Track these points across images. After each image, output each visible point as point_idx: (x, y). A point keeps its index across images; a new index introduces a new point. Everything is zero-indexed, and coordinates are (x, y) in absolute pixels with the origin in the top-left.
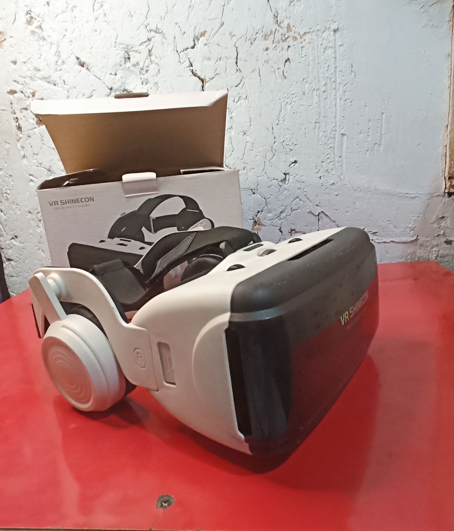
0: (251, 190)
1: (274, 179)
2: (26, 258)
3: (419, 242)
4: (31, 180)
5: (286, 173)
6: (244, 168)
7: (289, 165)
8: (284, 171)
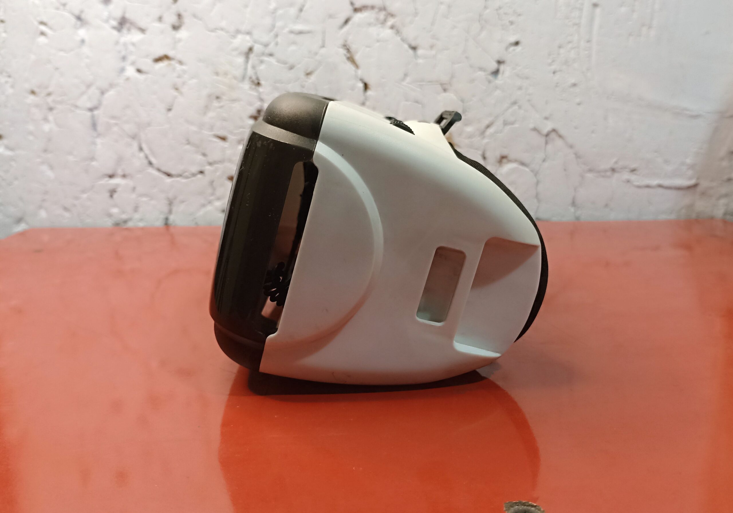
0: (442, 84)
1: (481, 69)
2: (16, 179)
3: (699, 189)
4: (43, 34)
5: (501, 60)
6: (432, 47)
7: (507, 48)
8: (497, 57)
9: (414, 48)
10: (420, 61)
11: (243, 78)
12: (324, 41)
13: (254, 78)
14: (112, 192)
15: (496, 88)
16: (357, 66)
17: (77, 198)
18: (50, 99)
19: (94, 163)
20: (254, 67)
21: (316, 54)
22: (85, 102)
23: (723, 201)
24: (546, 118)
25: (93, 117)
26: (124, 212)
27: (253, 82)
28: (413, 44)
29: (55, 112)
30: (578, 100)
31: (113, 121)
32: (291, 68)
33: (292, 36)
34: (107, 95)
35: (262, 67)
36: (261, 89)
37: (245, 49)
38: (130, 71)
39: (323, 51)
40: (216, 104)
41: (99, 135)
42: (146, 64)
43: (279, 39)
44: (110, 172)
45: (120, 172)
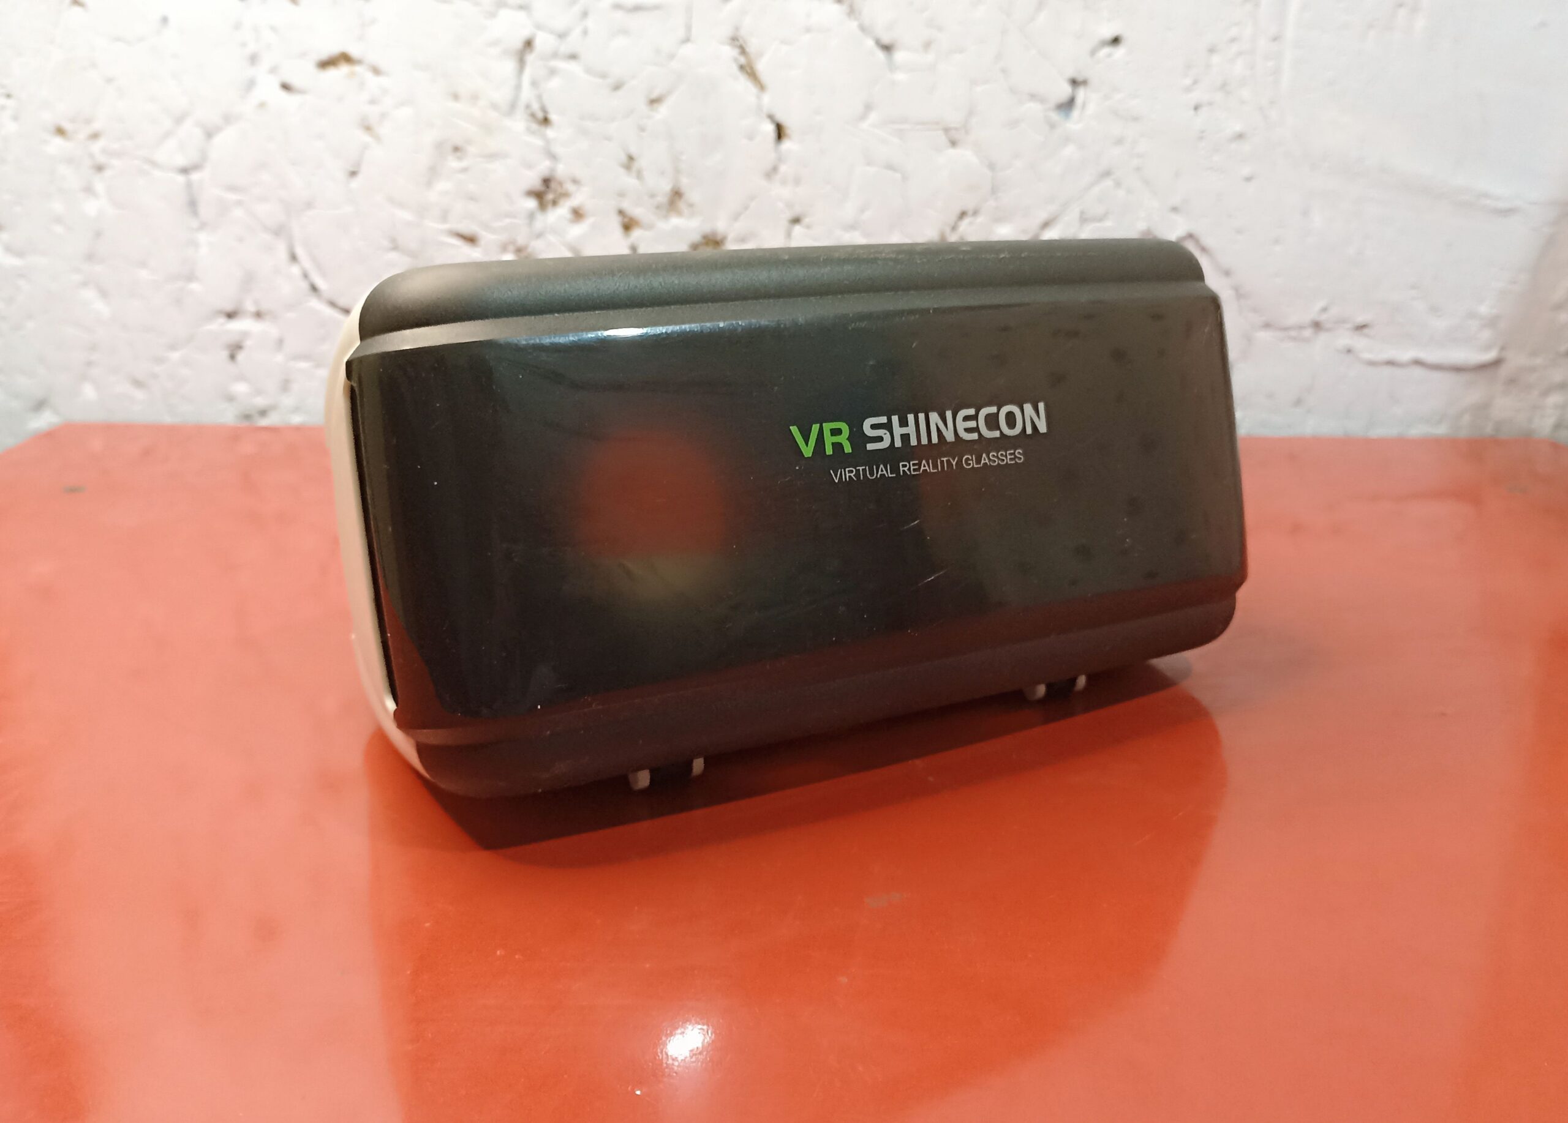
0: (947, 130)
1: (1033, 97)
2: (30, 316)
3: (1504, 371)
5: (1080, 78)
6: (927, 45)
7: (1093, 52)
8: (1071, 73)
9: (887, 48)
10: (900, 76)
11: (513, 106)
12: (689, 28)
13: (536, 107)
14: (234, 350)
15: (1067, 139)
16: (761, 87)
17: (159, 360)
18: (96, 147)
19: (194, 286)
20: (534, 84)
21: (672, 56)
22: (173, 154)
23: (1554, 399)
24: (1175, 209)
25: (189, 185)
26: (259, 392)
27: (533, 115)
28: (886, 39)
29: (108, 173)
30: (1246, 171)
31: (232, 197)
32: (617, 87)
33: (619, 15)
34: (218, 140)
35: (555, 83)
36: (550, 132)
37: (518, 44)
38: (268, 89)
39: (687, 50)
40: (453, 163)
41: (203, 226)
42: (303, 73)
43: (590, 23)
44: (229, 307)
45: (250, 307)
